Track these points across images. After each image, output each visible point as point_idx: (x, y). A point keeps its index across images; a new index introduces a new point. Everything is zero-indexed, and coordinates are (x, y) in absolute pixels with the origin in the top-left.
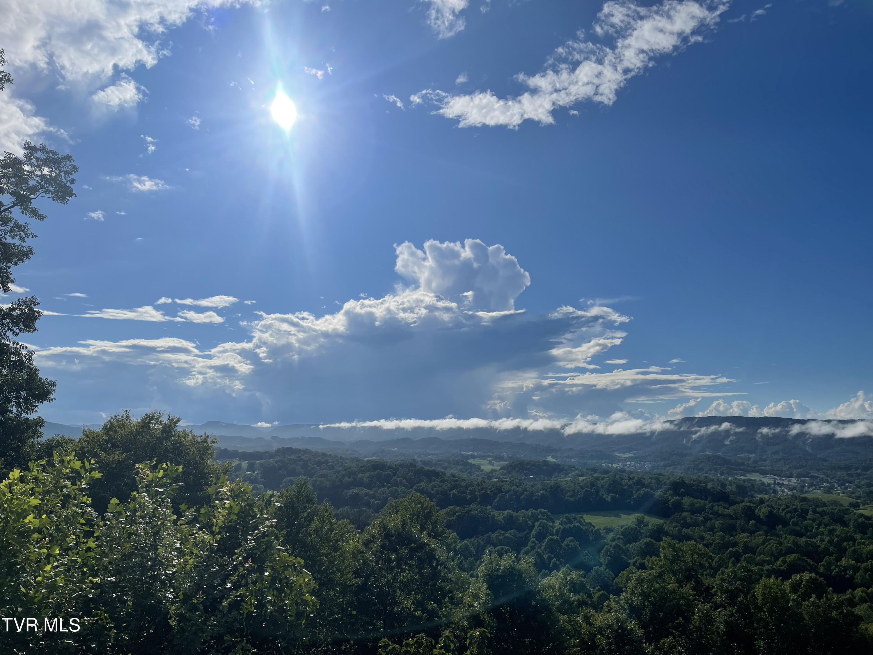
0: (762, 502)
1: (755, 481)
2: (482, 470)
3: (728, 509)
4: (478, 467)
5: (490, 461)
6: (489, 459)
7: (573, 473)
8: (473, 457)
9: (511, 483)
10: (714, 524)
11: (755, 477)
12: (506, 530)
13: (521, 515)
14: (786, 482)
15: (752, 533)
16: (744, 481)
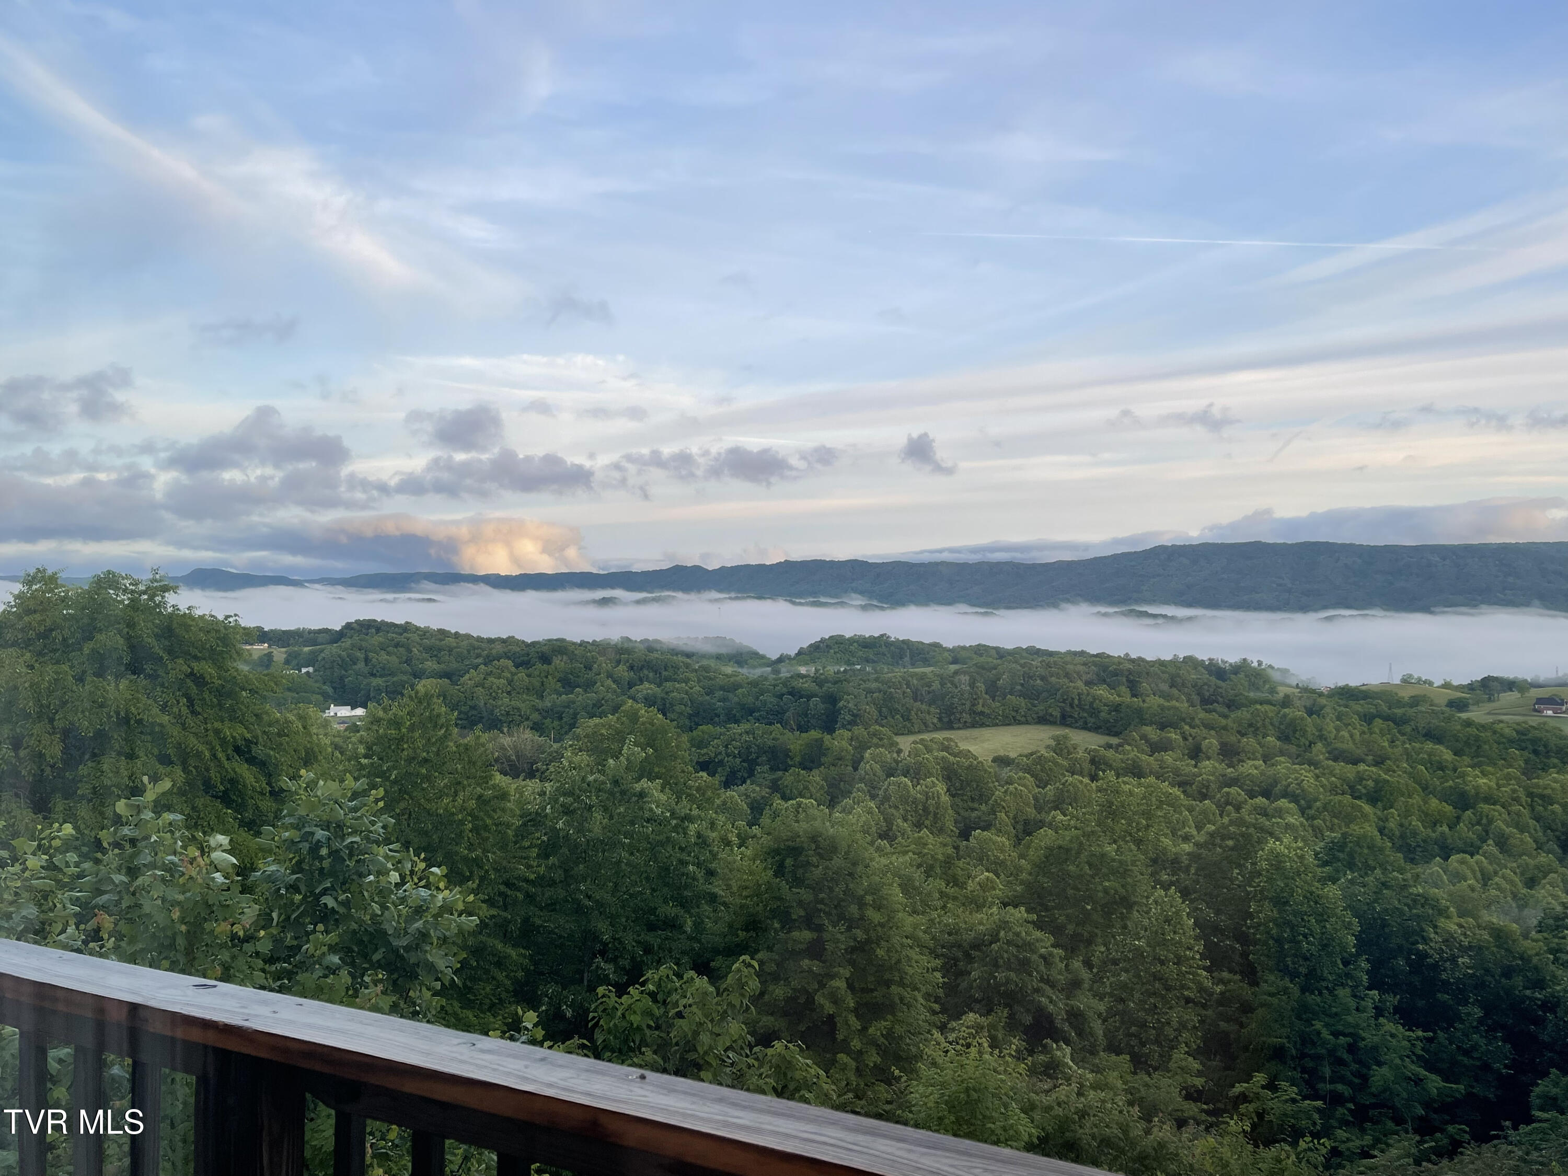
3: (1226, 717)
7: (939, 658)
9: (819, 681)
10: (1200, 744)
12: (808, 769)
13: (838, 740)
15: (1266, 758)
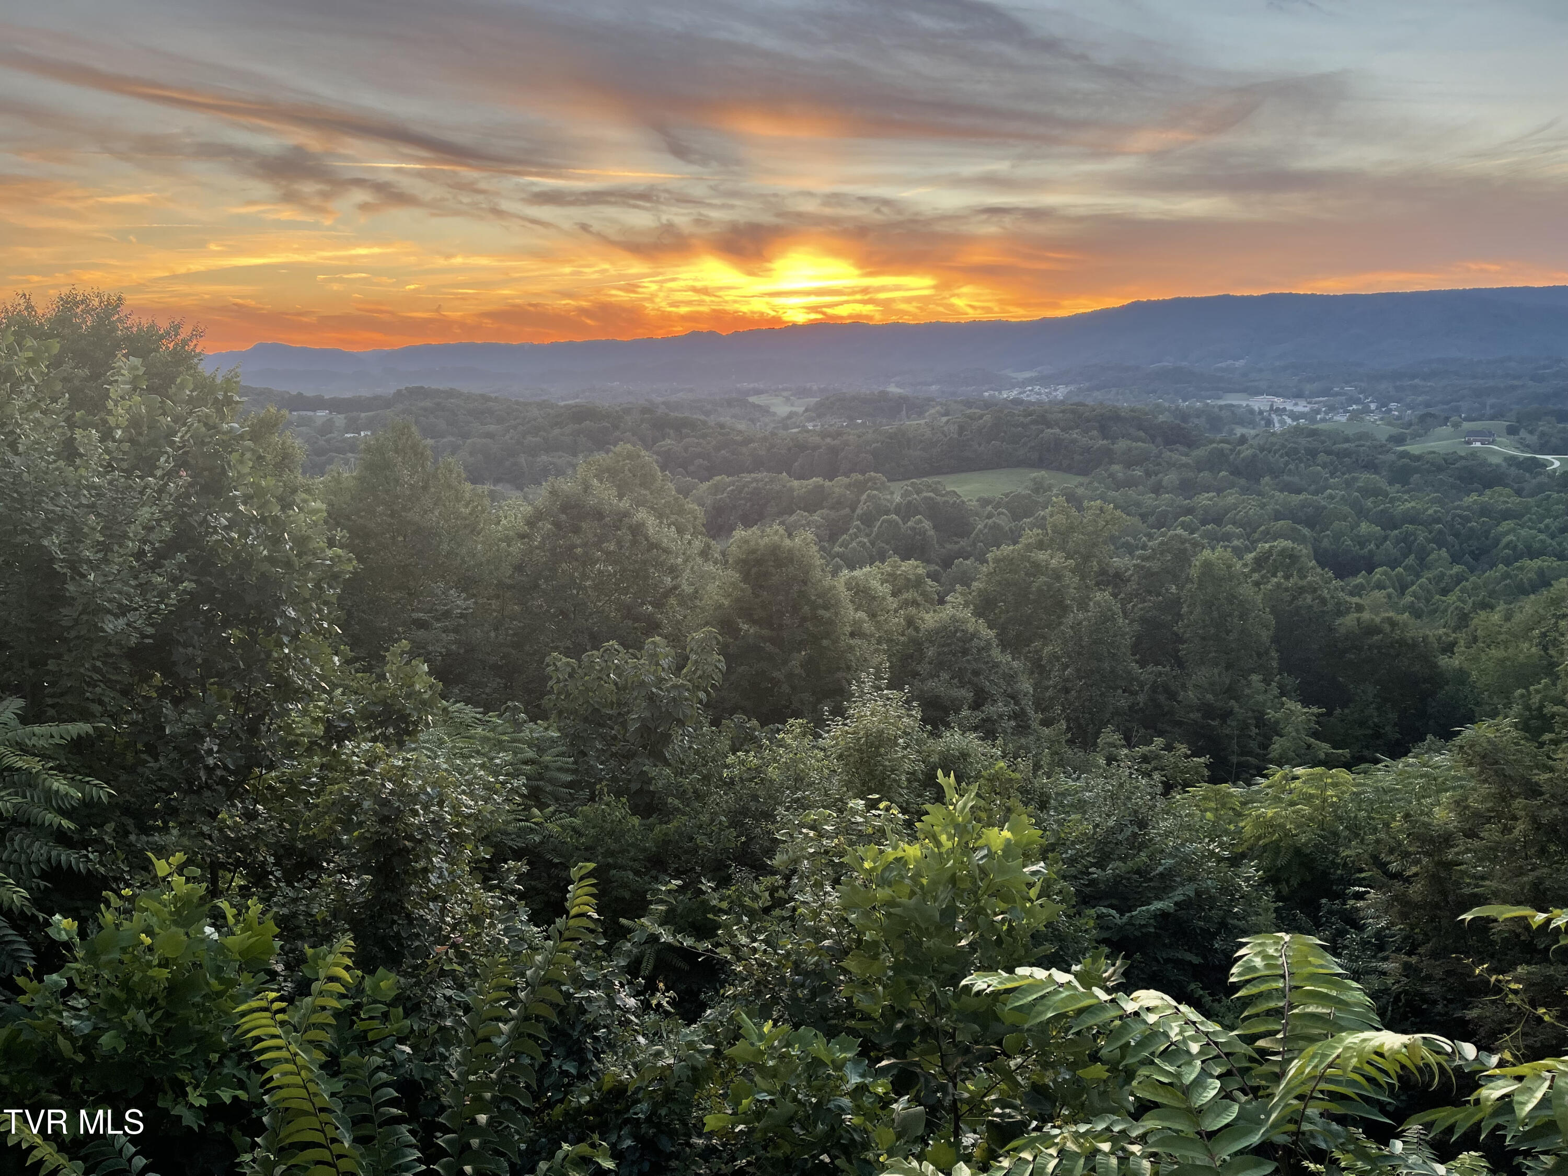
0: (1243, 440)
1: (1239, 406)
2: (774, 414)
3: (1187, 455)
4: (765, 410)
5: (788, 399)
6: (785, 394)
7: (932, 411)
8: (758, 392)
9: (824, 435)
10: (1161, 480)
11: (1239, 401)
12: (811, 511)
13: (838, 486)
14: (1289, 407)
15: (1219, 491)
16: (1221, 408)
